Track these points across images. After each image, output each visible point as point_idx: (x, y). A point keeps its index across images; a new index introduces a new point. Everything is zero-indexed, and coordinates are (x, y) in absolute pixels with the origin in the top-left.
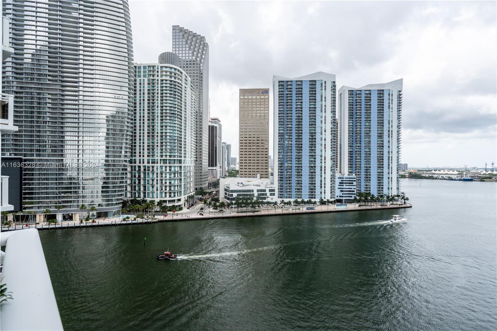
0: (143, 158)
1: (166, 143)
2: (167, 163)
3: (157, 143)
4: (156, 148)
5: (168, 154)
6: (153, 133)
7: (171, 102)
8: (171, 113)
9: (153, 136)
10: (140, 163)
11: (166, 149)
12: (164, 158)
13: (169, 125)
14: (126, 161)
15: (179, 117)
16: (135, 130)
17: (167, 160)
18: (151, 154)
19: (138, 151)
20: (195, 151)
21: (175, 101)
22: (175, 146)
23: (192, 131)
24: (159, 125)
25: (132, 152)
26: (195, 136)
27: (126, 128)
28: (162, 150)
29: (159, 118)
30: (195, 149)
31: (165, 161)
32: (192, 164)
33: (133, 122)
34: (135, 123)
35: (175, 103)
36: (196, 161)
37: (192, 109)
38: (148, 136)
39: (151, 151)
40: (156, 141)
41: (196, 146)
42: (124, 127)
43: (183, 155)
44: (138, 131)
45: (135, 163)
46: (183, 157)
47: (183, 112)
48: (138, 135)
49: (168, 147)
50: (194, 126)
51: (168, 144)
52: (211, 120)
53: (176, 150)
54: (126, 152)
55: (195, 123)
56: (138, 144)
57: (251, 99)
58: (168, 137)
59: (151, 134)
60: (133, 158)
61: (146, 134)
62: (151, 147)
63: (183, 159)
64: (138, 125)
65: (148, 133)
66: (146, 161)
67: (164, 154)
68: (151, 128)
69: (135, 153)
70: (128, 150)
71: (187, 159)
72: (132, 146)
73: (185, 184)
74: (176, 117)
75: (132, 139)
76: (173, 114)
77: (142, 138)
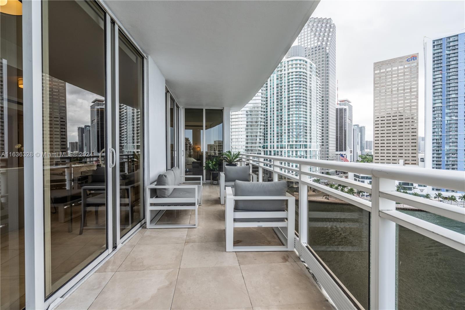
0: (273, 144)
1: (292, 129)
2: (293, 148)
3: (285, 130)
4: (284, 135)
5: (295, 139)
6: (281, 122)
7: (297, 91)
8: (297, 102)
9: (281, 124)
10: (271, 148)
11: (292, 135)
12: (291, 143)
13: (295, 113)
14: (260, 147)
15: (304, 104)
16: (267, 120)
17: (293, 145)
18: (280, 140)
19: (269, 138)
20: (321, 136)
21: (300, 90)
22: (301, 132)
23: (318, 116)
24: (286, 114)
25: (265, 139)
26: (321, 120)
27: (260, 120)
28: (289, 136)
29: (286, 108)
30: (321, 133)
31: (291, 146)
32: (317, 148)
33: (265, 114)
34: (267, 115)
35: (300, 92)
36: (323, 145)
37: (318, 95)
38: (277, 125)
39: (280, 137)
40: (284, 129)
41: (322, 130)
42: (258, 119)
43: (308, 140)
44: (269, 121)
45: (267, 148)
46: (308, 142)
47: (308, 99)
48: (269, 124)
49: (294, 133)
50: (320, 111)
51: (294, 130)
52: (339, 102)
53: (302, 136)
54: (260, 139)
55: (321, 108)
56: (269, 132)
57: (390, 71)
58: (294, 124)
59: (280, 123)
60: (266, 144)
61: (275, 123)
62: (279, 134)
63: (308, 144)
64: (269, 116)
65: (277, 122)
66: (275, 147)
67: (291, 140)
68: (280, 117)
69: (267, 140)
70: (261, 138)
71: (312, 144)
72: (264, 134)
73: (310, 168)
74: (301, 105)
75: (265, 128)
76: (299, 102)
77: (272, 127)
